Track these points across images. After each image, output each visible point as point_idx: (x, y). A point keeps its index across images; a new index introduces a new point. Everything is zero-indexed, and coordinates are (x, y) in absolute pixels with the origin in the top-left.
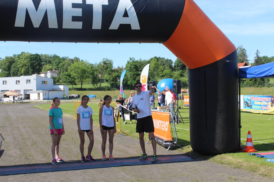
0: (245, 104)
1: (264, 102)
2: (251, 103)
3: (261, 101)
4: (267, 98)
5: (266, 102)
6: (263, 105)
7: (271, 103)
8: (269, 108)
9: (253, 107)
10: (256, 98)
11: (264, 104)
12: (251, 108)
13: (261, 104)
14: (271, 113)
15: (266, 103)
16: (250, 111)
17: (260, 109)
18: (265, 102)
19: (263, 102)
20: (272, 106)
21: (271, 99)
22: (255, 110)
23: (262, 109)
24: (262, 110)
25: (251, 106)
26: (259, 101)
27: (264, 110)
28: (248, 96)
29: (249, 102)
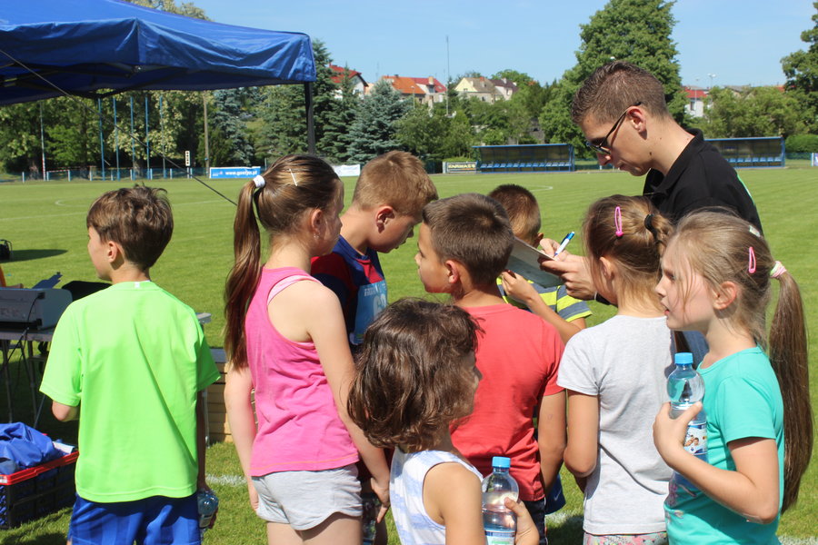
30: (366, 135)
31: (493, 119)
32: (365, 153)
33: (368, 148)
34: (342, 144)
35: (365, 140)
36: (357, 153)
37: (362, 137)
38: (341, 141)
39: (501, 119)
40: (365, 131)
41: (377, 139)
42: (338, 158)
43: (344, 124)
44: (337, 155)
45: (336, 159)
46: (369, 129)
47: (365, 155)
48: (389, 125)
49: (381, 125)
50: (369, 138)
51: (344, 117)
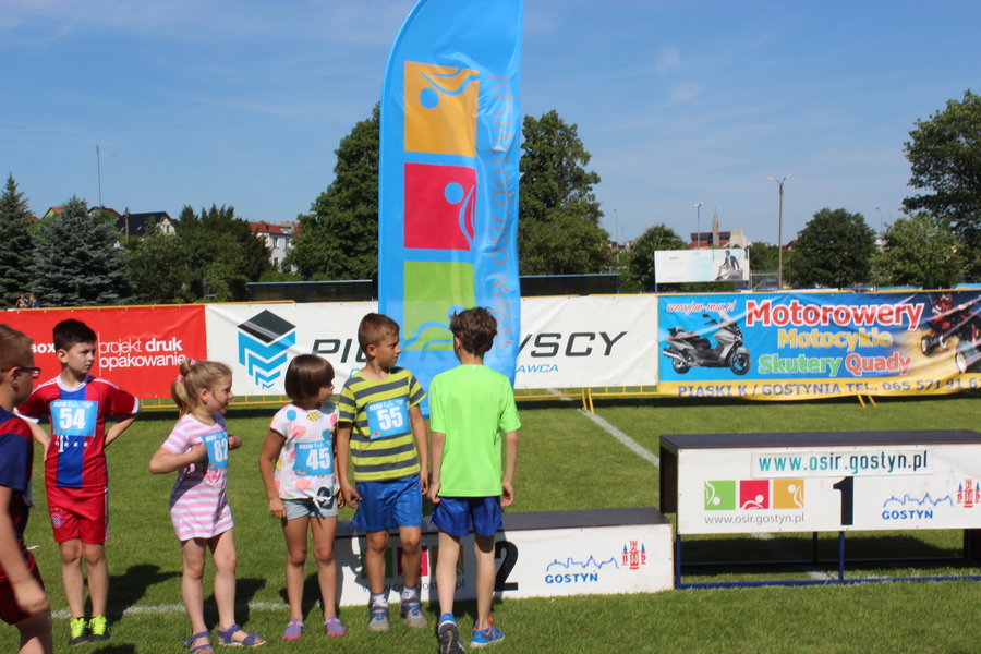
0: (685, 353)
1: (869, 328)
2: (738, 344)
3: (834, 328)
4: (894, 307)
5: (882, 329)
6: (859, 350)
7: (927, 332)
8: (911, 365)
9: (766, 362)
10: (795, 308)
11: (864, 343)
12: (742, 372)
13: (839, 344)
14: (932, 392)
15: (888, 337)
16: (735, 392)
17: (826, 375)
18: (874, 332)
19: (862, 330)
20: (931, 350)
21: (928, 312)
22: (783, 383)
23: (843, 373)
24: (842, 382)
25: (744, 358)
26: (822, 329)
27: (865, 375)
28: (717, 300)
29: (726, 335)
30: (62, 269)
31: (200, 251)
32: (62, 292)
33: (65, 285)
34: (14, 281)
35: (60, 275)
36: (48, 292)
37: (54, 272)
38: (12, 276)
39: (209, 251)
40: (57, 263)
41: (76, 274)
42: (8, 299)
43: (15, 254)
44: (6, 295)
45: (5, 301)
46: (64, 261)
47: (60, 296)
48: (95, 256)
49: (83, 256)
50: (65, 273)
51: (14, 244)
